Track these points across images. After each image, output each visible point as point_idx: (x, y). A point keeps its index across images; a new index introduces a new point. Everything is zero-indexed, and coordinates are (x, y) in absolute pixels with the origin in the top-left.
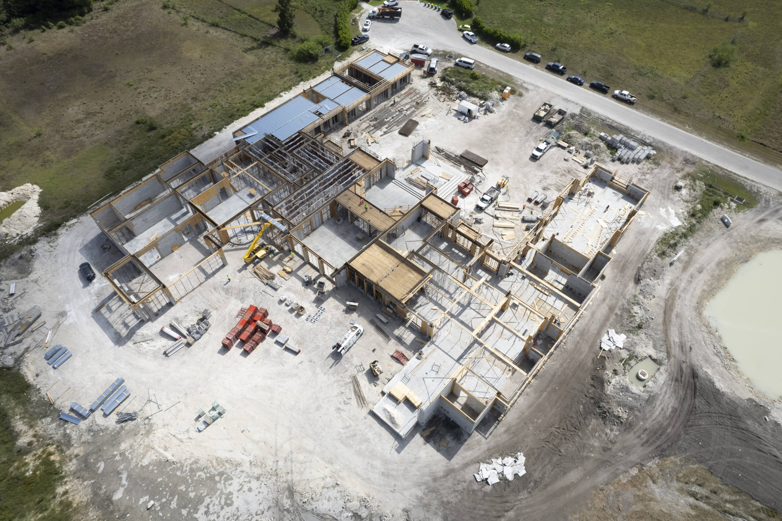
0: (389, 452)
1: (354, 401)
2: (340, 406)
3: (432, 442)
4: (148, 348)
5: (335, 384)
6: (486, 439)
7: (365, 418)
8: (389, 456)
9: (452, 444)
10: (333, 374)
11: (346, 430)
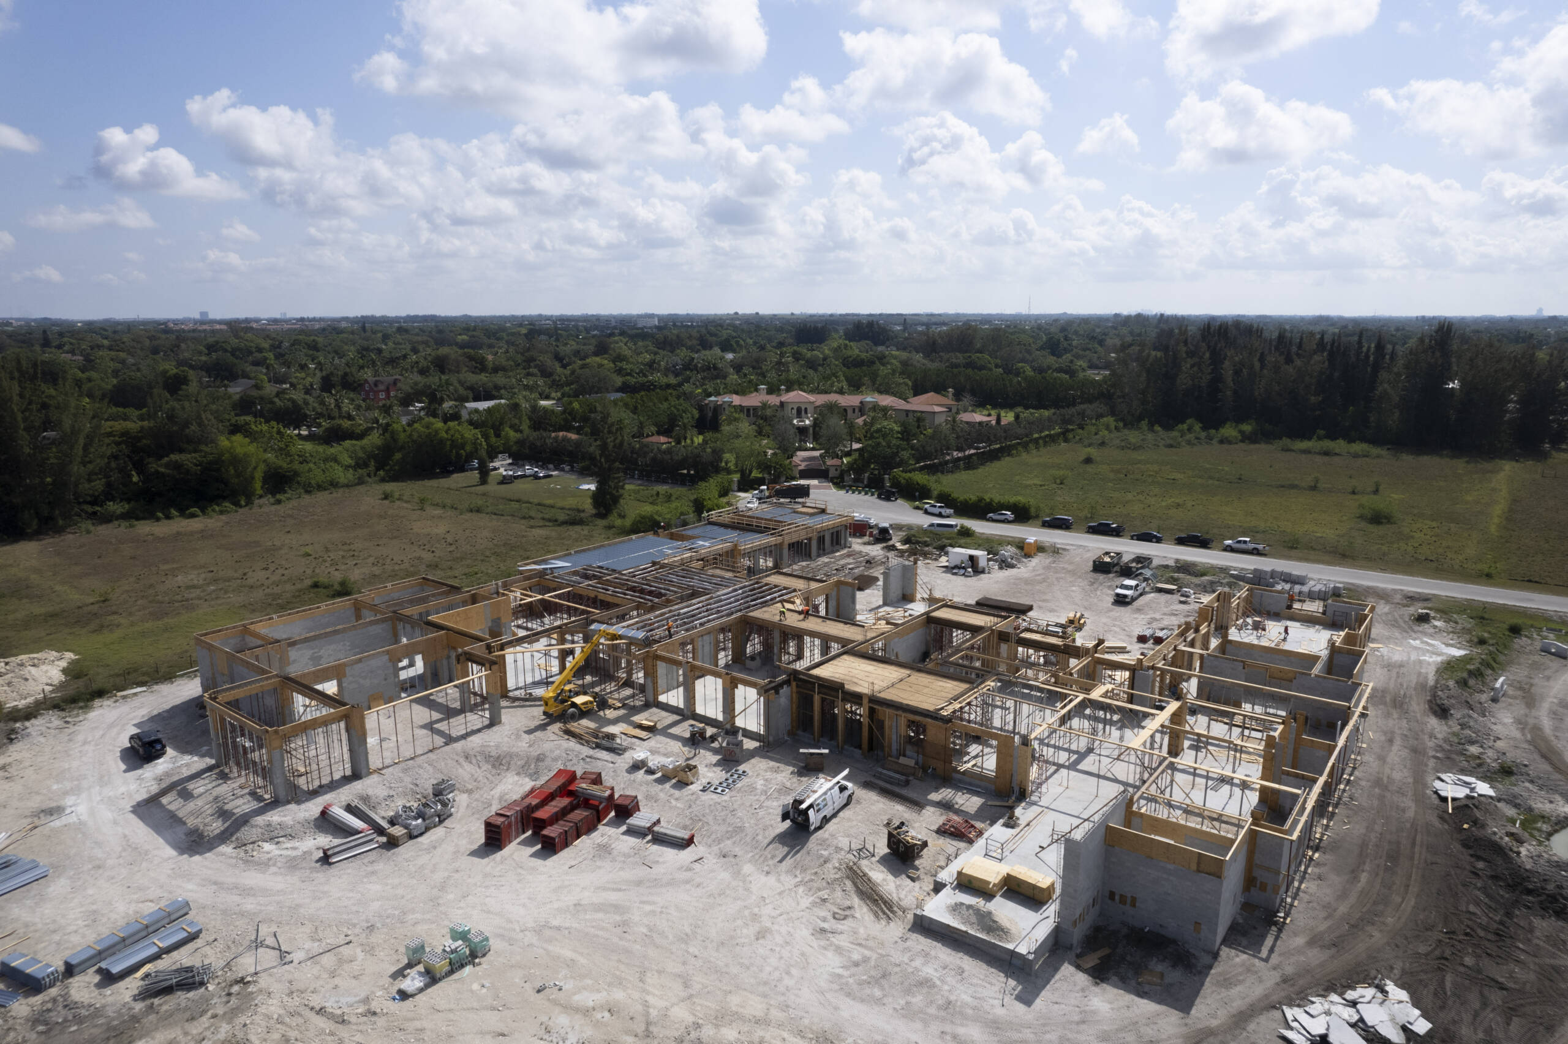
0: (997, 1003)
1: (862, 911)
2: (826, 925)
3: (1115, 978)
4: (278, 852)
5: (801, 889)
6: (1266, 960)
7: (904, 940)
8: (1000, 1012)
9: (1175, 976)
10: (788, 872)
11: (854, 970)
